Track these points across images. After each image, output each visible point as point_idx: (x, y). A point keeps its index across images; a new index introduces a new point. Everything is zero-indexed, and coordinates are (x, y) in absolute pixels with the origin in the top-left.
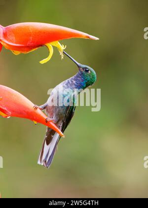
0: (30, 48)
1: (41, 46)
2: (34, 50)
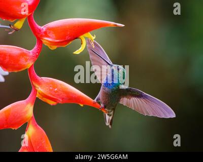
0: (68, 41)
1: (76, 38)
2: (70, 43)
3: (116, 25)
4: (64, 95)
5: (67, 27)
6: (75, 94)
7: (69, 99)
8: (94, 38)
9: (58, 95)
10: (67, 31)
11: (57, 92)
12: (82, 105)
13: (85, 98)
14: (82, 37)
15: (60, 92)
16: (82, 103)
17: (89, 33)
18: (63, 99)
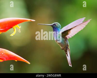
3: (31, 21)
4: (7, 56)
5: (7, 22)
6: (12, 55)
7: (10, 58)
8: (20, 27)
9: (4, 57)
10: (6, 24)
11: (3, 55)
12: (16, 61)
13: (18, 57)
14: (14, 27)
15: (5, 55)
16: (16, 60)
17: (18, 25)
18: (6, 58)
